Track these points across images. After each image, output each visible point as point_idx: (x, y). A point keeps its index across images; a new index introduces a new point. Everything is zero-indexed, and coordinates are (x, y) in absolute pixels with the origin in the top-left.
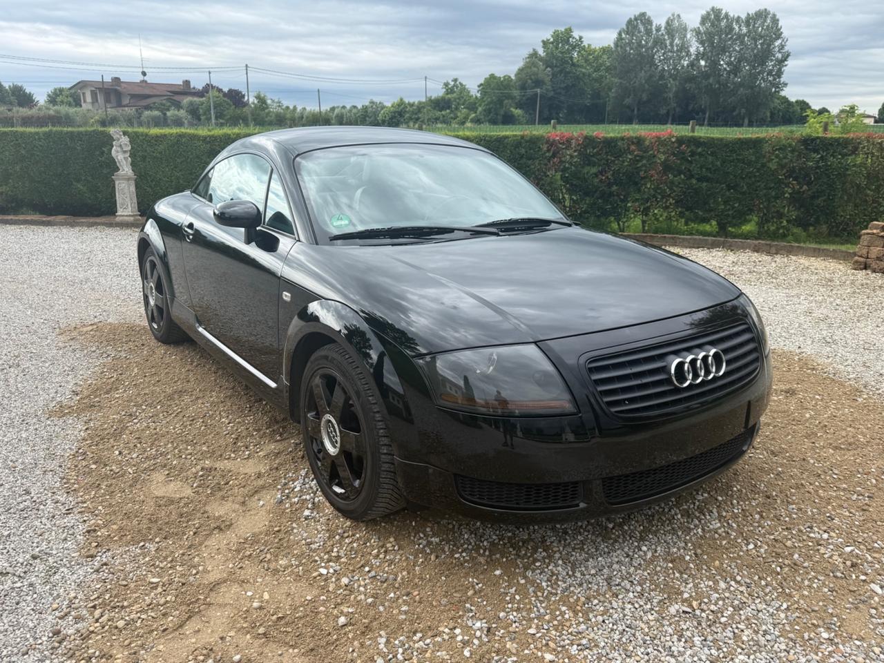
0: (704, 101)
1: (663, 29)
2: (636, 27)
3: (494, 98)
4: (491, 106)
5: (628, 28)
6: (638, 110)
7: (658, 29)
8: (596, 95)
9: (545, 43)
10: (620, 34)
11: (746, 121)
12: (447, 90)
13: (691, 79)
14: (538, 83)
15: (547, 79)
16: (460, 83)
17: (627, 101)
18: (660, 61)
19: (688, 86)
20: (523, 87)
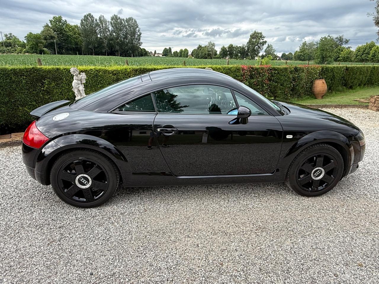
0: (117, 48)
1: (98, 20)
2: (87, 18)
3: (34, 42)
4: (33, 46)
5: (85, 18)
6: (94, 50)
7: (96, 20)
8: (76, 44)
9: (51, 21)
10: (82, 21)
11: (132, 55)
12: (7, 38)
13: (112, 40)
14: (52, 37)
15: (56, 36)
16: (13, 35)
17: (90, 47)
18: (99, 32)
19: (111, 42)
20: (45, 39)
